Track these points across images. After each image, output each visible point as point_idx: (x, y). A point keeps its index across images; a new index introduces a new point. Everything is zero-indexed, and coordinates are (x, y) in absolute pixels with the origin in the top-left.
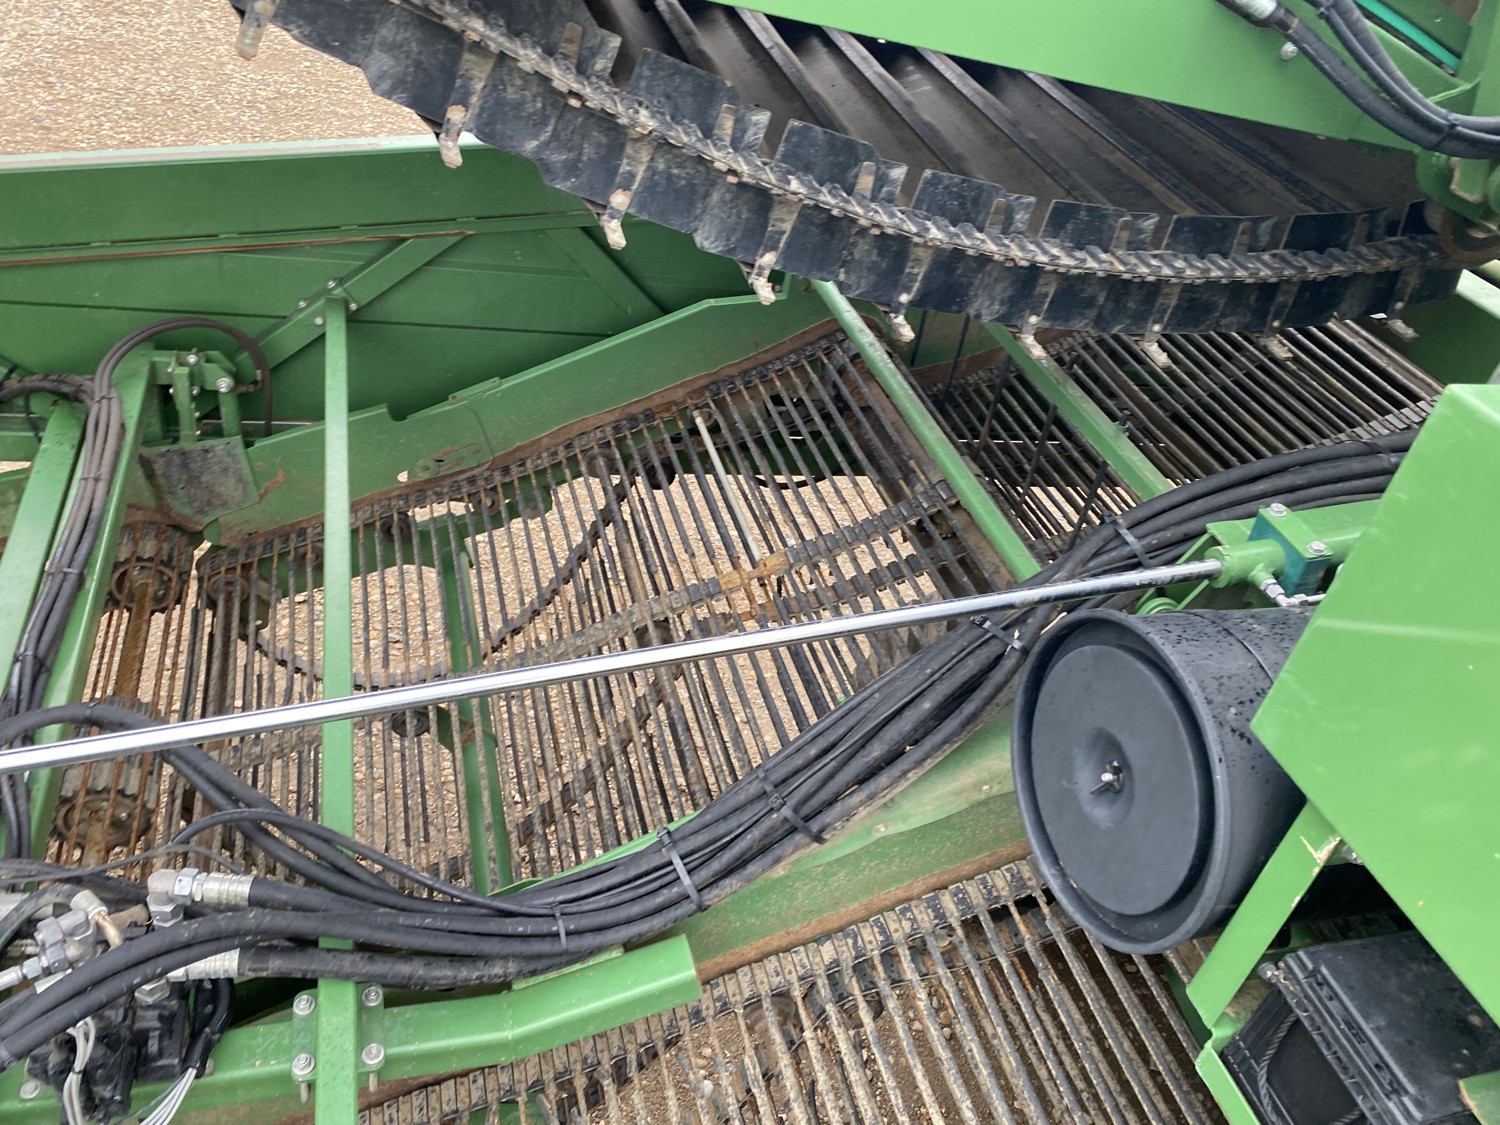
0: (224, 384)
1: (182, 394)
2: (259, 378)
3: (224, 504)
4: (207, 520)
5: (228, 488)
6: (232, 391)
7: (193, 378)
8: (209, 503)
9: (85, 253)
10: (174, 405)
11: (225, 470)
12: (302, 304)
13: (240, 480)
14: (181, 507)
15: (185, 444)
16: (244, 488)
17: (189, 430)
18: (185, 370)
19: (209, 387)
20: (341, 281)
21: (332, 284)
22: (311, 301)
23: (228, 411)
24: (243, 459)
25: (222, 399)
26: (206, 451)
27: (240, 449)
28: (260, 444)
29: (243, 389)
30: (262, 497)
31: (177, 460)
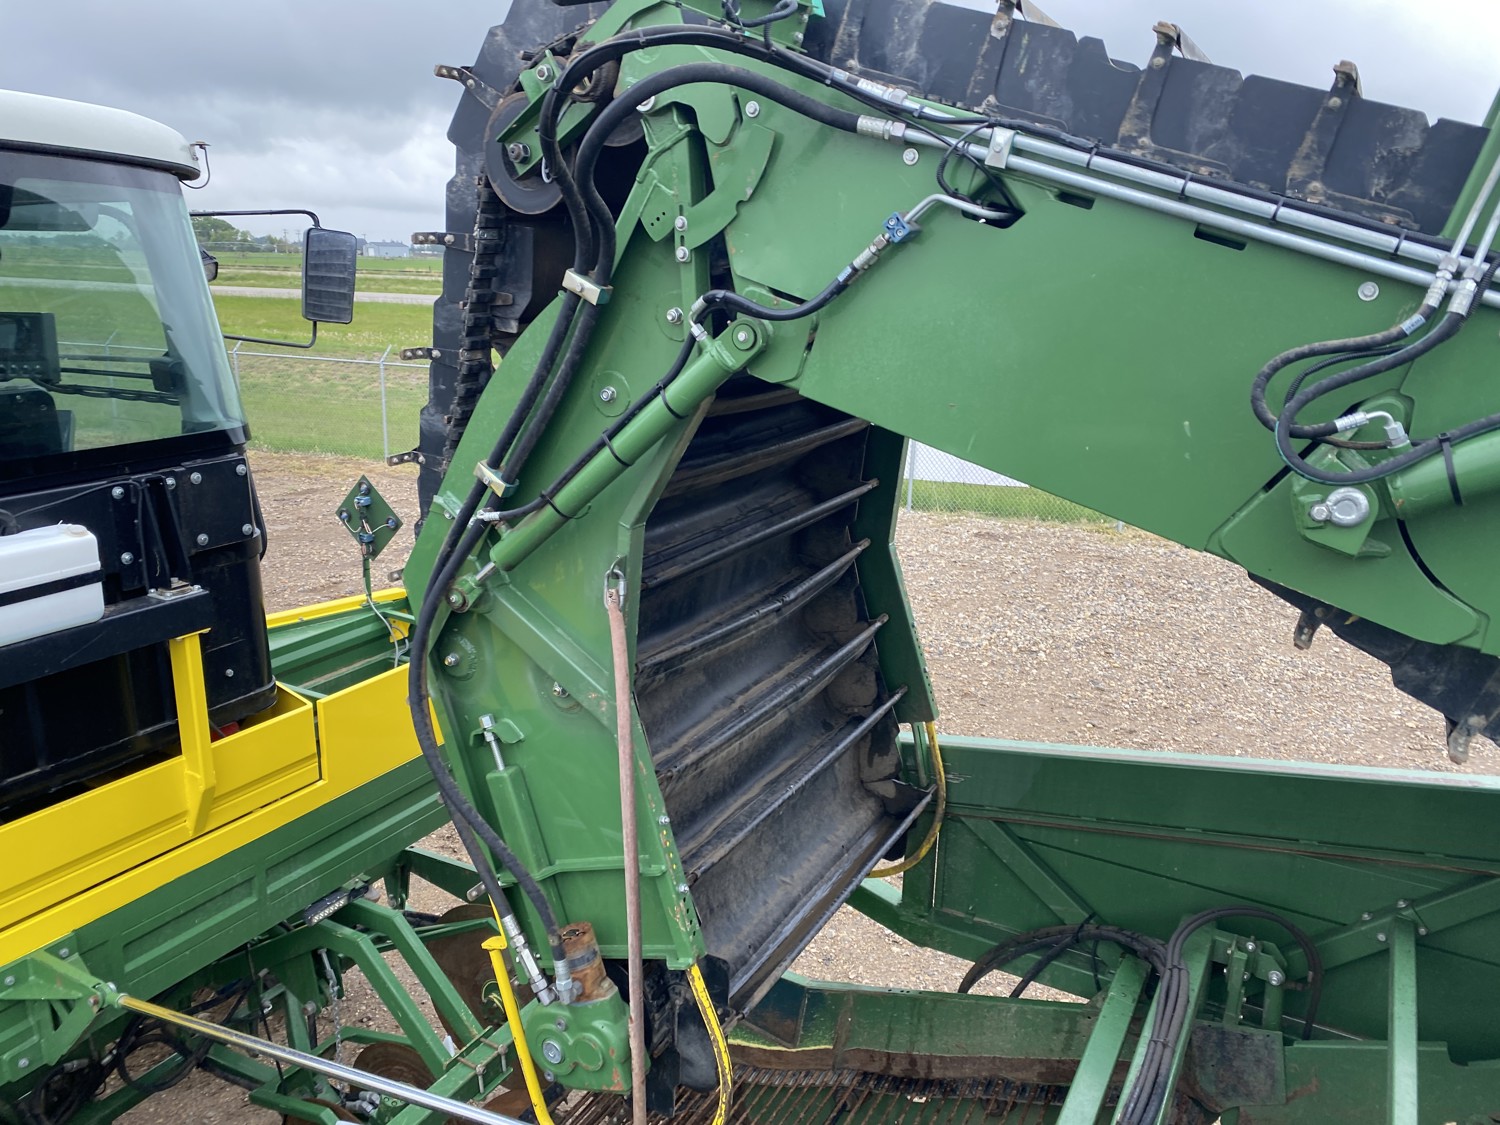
0: (1275, 977)
1: (1236, 976)
2: (1310, 979)
3: (1249, 1095)
4: (1229, 1105)
5: (1257, 1079)
6: (1281, 985)
7: (1251, 964)
8: (1235, 1089)
9: (1178, 834)
10: (1226, 985)
11: (1258, 1061)
12: (1366, 916)
13: (1271, 1075)
14: (1207, 1085)
15: (1227, 1025)
16: (1272, 1086)
17: (1233, 1011)
18: (1244, 956)
19: (1260, 975)
20: (1412, 903)
21: (1402, 904)
22: (1376, 915)
23: (1271, 1004)
24: (1279, 1055)
25: (1268, 990)
26: (1245, 1037)
27: (1278, 1045)
28: (1299, 1045)
29: (1292, 986)
30: (1288, 1100)
31: (1215, 1037)
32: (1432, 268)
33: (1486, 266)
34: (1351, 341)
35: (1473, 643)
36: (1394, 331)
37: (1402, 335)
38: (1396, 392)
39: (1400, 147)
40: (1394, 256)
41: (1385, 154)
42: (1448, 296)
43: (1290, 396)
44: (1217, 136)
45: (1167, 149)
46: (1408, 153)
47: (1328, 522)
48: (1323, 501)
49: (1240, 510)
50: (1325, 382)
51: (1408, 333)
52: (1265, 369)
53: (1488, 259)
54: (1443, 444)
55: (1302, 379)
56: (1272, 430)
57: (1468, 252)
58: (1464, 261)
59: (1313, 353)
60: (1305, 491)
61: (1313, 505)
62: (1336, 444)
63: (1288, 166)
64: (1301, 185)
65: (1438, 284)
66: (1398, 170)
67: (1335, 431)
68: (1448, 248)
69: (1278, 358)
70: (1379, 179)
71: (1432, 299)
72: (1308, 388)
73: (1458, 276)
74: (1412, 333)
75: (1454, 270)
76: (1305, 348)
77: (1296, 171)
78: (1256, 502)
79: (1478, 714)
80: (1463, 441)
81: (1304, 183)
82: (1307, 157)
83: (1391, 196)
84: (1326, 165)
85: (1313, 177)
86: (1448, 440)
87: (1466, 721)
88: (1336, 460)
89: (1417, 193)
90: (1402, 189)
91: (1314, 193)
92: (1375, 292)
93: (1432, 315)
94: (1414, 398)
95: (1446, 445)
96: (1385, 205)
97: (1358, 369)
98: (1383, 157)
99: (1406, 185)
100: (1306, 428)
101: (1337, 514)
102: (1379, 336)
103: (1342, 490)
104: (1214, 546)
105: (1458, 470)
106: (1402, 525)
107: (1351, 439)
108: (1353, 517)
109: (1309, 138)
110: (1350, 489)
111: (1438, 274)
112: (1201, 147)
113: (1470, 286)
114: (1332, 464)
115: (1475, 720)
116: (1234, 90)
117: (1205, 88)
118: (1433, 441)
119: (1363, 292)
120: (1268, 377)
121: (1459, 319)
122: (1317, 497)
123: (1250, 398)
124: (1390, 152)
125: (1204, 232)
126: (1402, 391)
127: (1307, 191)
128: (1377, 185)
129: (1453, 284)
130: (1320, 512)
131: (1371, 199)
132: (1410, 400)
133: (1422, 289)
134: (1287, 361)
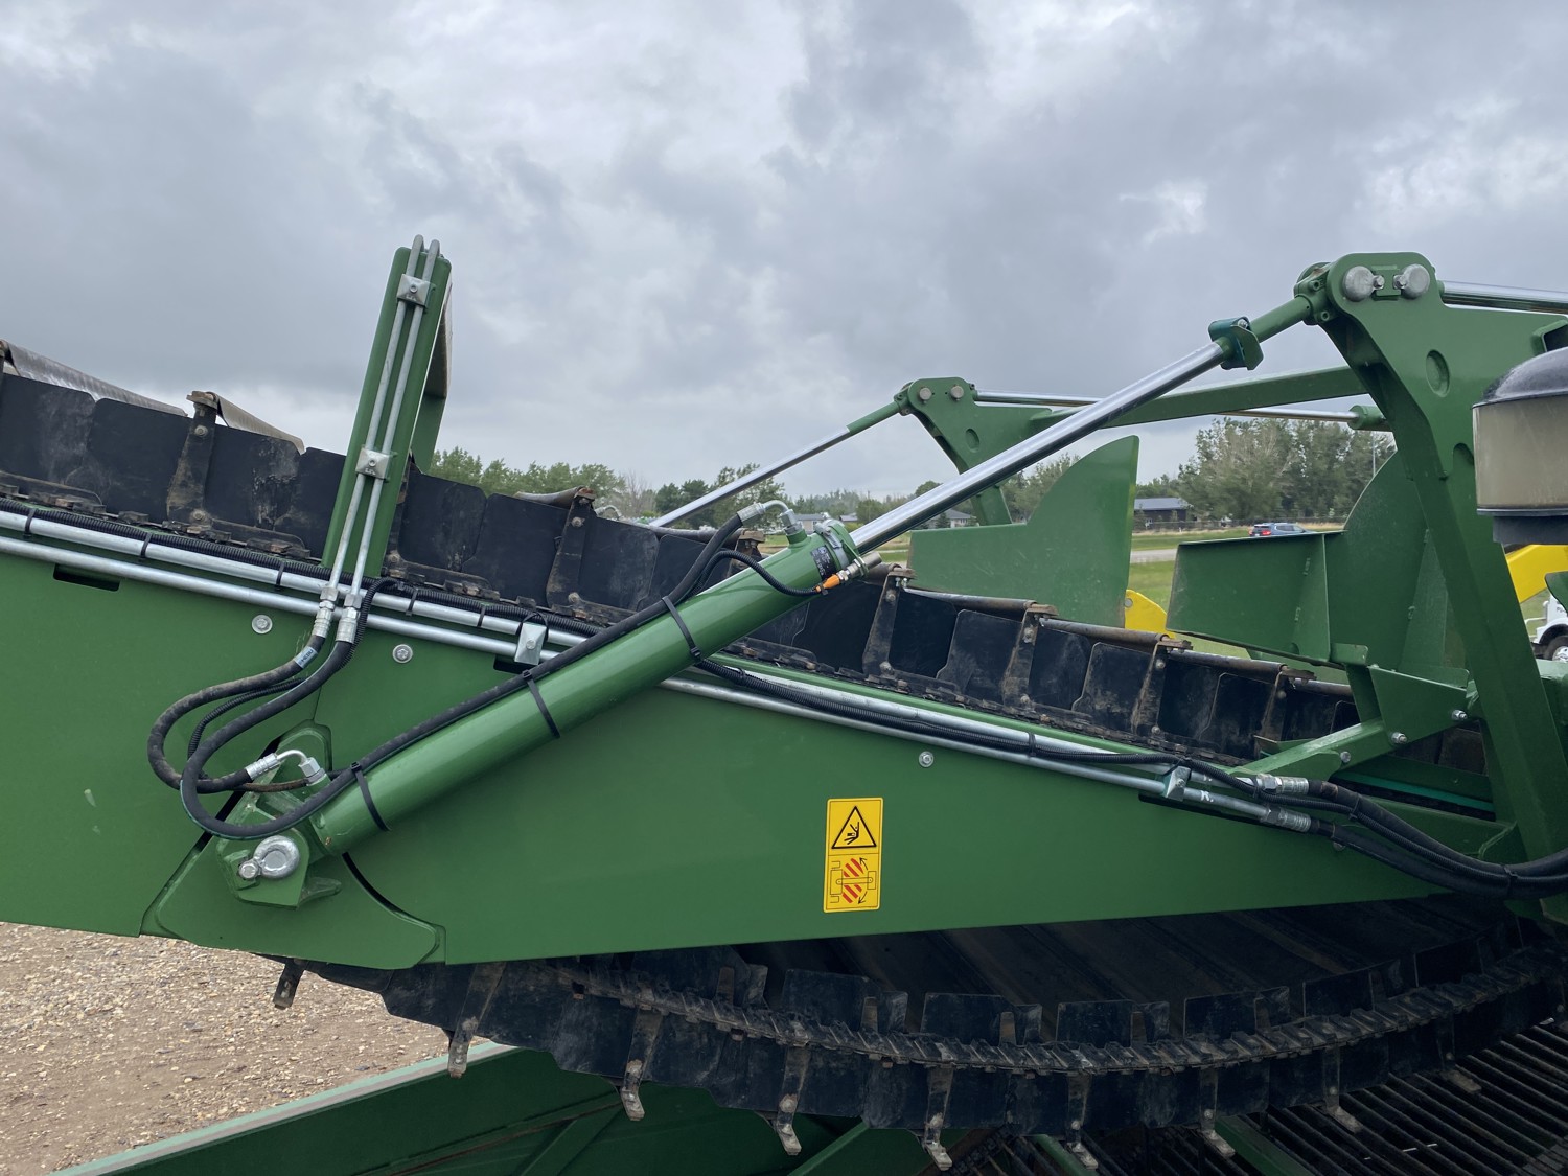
32: (315, 597)
33: (364, 592)
34: (246, 681)
35: (437, 958)
36: (288, 665)
37: (297, 669)
38: (311, 722)
39: (277, 475)
40: (278, 588)
41: (264, 481)
42: (335, 623)
43: (193, 747)
44: (77, 461)
45: (18, 477)
46: (286, 481)
47: (260, 878)
48: (250, 856)
49: (173, 878)
50: (227, 728)
51: (302, 666)
52: (159, 722)
53: (364, 585)
54: (358, 773)
55: (202, 729)
56: (178, 789)
57: (346, 580)
58: (343, 588)
59: (208, 699)
60: (229, 850)
61: (240, 863)
62: (256, 790)
63: (165, 495)
64: (183, 515)
65: (323, 613)
66: (279, 496)
67: (248, 779)
68: (327, 578)
69: (171, 710)
70: (263, 506)
71: (320, 630)
72: (210, 736)
73: (340, 602)
74: (306, 665)
75: (334, 599)
76: (200, 694)
77: (175, 499)
78: (190, 865)
79: (470, 1017)
80: (374, 767)
81: (188, 511)
82: (184, 485)
83: (277, 522)
84: (206, 492)
85: (194, 505)
86: (359, 769)
87: (461, 1027)
88: (256, 809)
89: (303, 518)
90: (287, 515)
91: (199, 521)
92: (268, 625)
93: (322, 644)
94: (329, 726)
95: (359, 774)
96: (273, 531)
97: (260, 708)
98: (262, 485)
99: (291, 512)
100: (216, 780)
101: (267, 868)
102: (274, 672)
103: (267, 841)
104: (151, 925)
105: (375, 795)
106: (346, 857)
107: (274, 780)
108: (285, 866)
109: (182, 465)
110: (276, 838)
111: (322, 604)
112: (61, 473)
113: (350, 615)
114: (253, 815)
115: (468, 1024)
116: (88, 414)
117: (53, 410)
118: (347, 773)
119: (256, 625)
120: (165, 731)
121: (348, 647)
122: (244, 853)
123: (148, 758)
124: (268, 479)
125: (64, 573)
126: (316, 722)
127: (191, 519)
128: (263, 511)
129: (338, 611)
130: (248, 870)
131: (259, 526)
132: (326, 729)
133: (310, 618)
134: (182, 711)
